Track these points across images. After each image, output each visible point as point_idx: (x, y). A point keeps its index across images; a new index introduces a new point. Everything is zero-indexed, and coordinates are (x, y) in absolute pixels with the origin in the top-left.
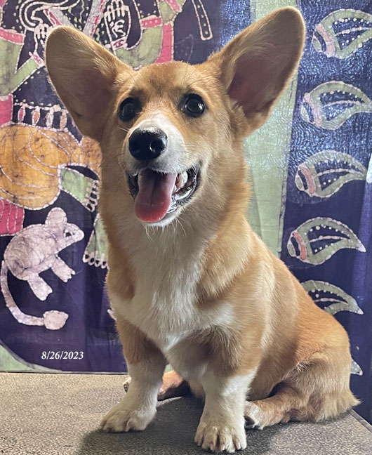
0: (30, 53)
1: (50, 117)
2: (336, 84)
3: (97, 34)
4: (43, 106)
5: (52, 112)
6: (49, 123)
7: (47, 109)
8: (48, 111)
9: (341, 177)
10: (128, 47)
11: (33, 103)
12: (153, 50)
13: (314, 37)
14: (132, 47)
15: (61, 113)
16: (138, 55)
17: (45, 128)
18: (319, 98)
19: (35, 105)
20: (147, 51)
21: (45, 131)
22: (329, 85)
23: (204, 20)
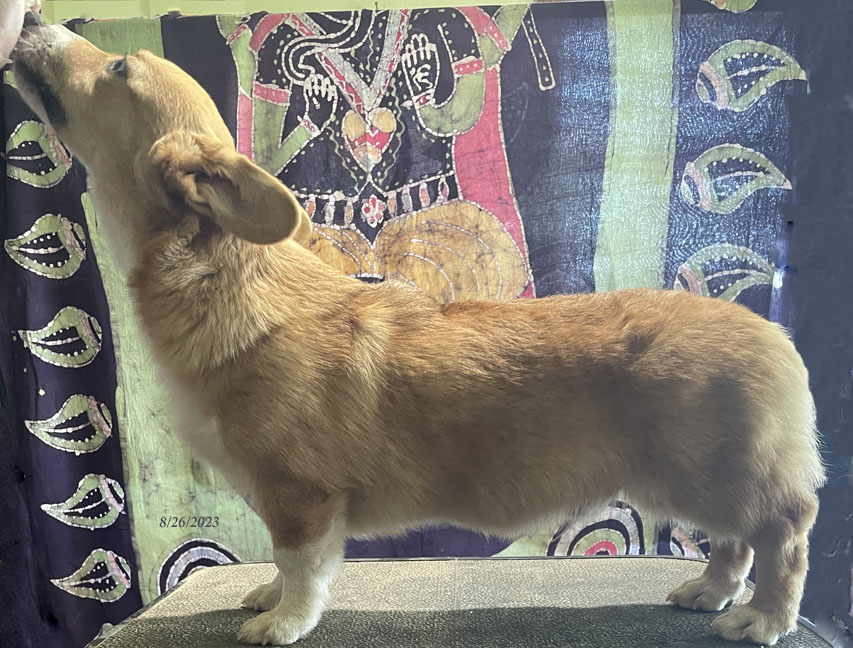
0: (299, 118)
1: (330, 209)
2: (729, 147)
3: (393, 86)
4: (320, 194)
5: (332, 202)
6: (329, 218)
7: (325, 197)
8: (328, 201)
9: (738, 281)
10: (436, 103)
11: (305, 189)
12: (473, 106)
13: (699, 81)
14: (443, 104)
15: (346, 202)
16: (451, 116)
17: (323, 225)
18: (707, 169)
19: (308, 193)
20: (464, 109)
21: (323, 230)
22: (720, 149)
23: (542, 61)
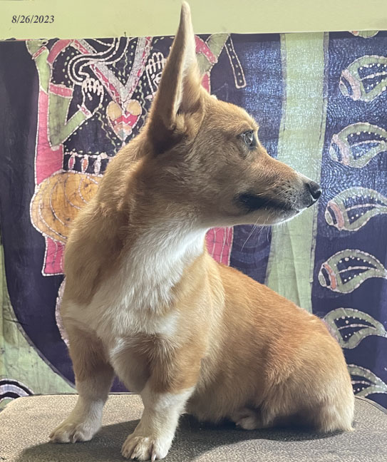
0: (78, 106)
1: (98, 164)
2: (361, 125)
3: (140, 86)
4: (91, 155)
5: (99, 160)
6: (97, 170)
8: (96, 159)
9: (367, 212)
11: (81, 152)
13: (341, 82)
17: (93, 175)
18: (347, 139)
19: (83, 154)
21: (93, 178)
22: (355, 126)
23: (238, 70)
